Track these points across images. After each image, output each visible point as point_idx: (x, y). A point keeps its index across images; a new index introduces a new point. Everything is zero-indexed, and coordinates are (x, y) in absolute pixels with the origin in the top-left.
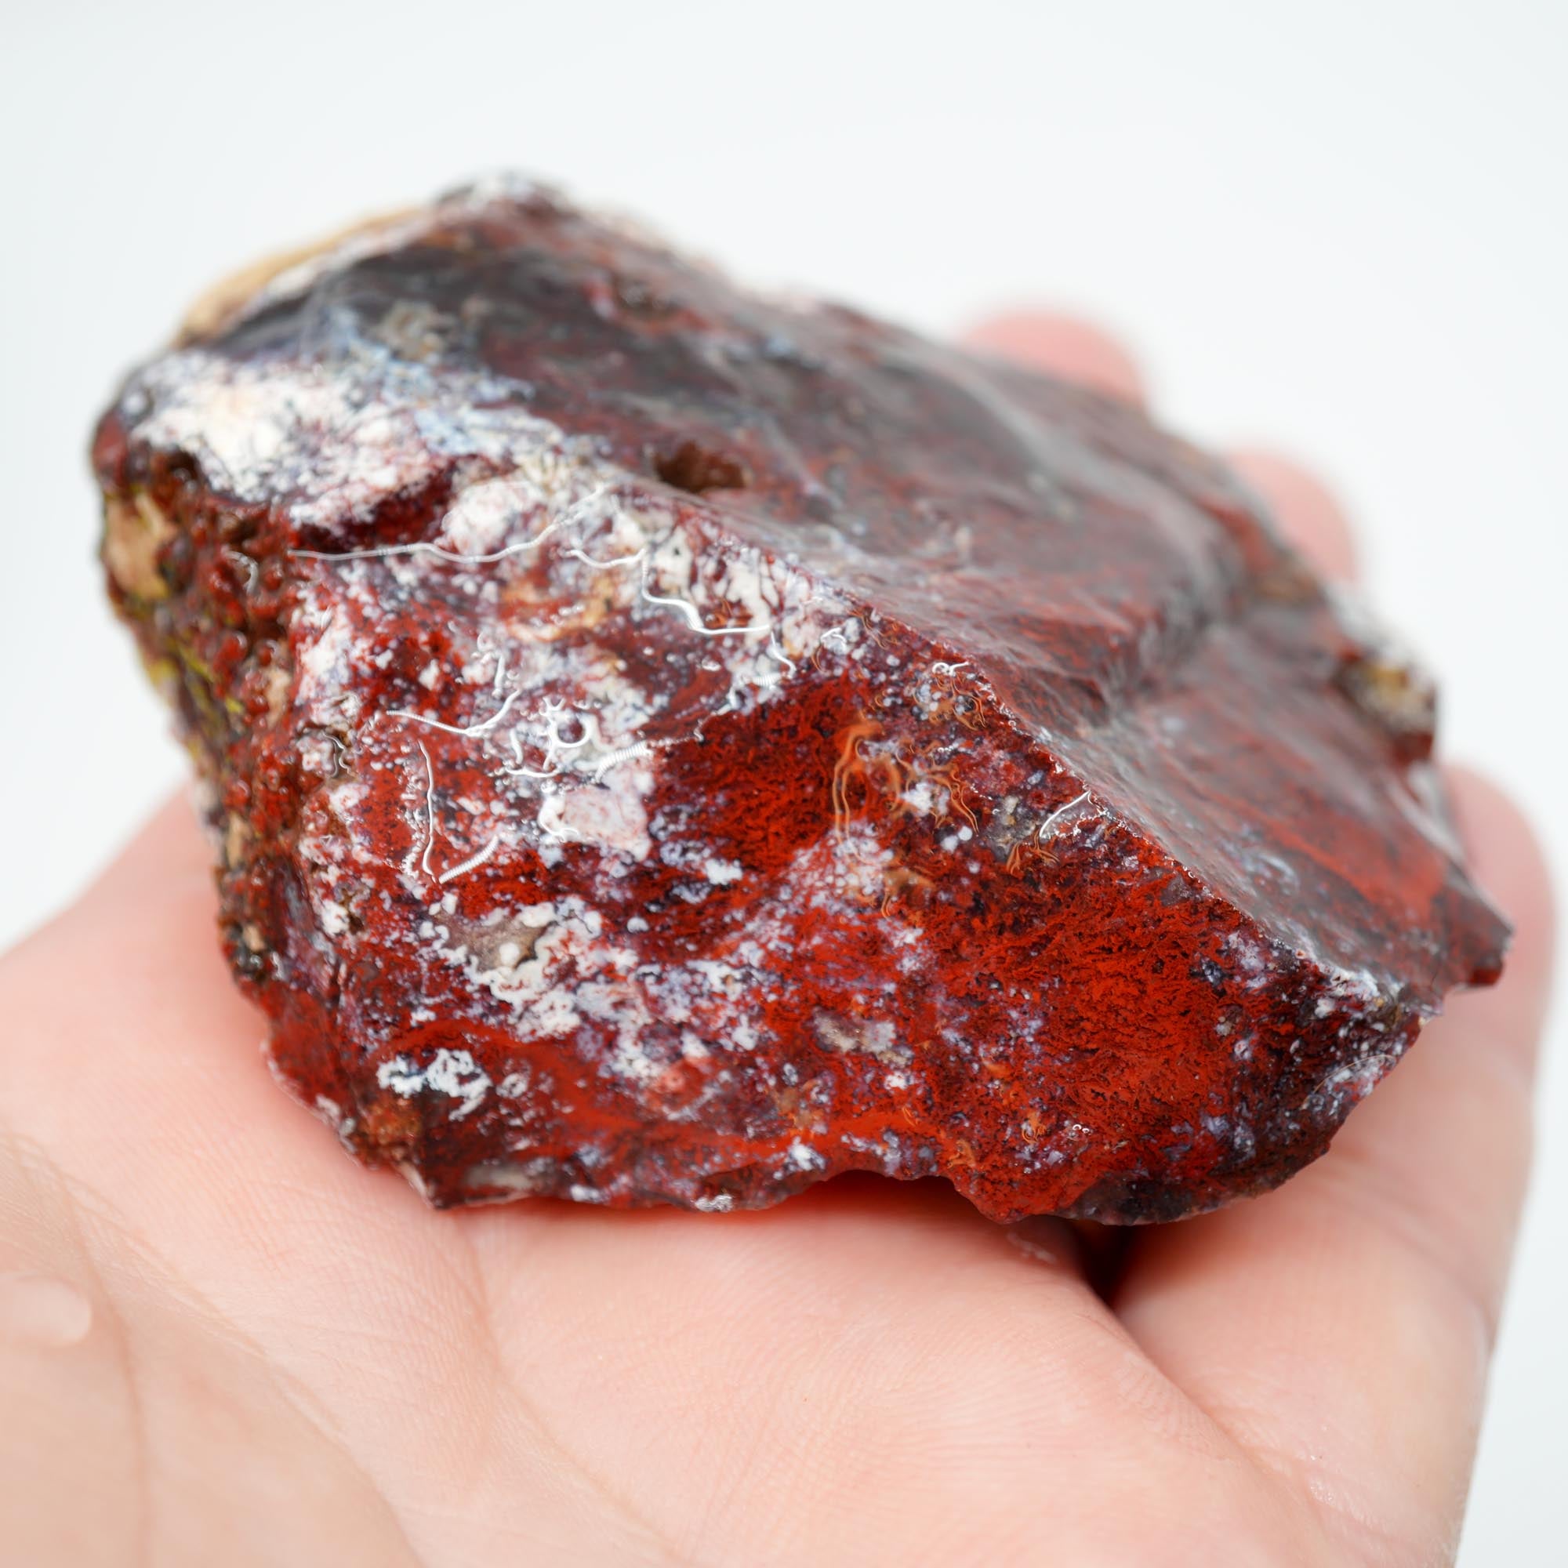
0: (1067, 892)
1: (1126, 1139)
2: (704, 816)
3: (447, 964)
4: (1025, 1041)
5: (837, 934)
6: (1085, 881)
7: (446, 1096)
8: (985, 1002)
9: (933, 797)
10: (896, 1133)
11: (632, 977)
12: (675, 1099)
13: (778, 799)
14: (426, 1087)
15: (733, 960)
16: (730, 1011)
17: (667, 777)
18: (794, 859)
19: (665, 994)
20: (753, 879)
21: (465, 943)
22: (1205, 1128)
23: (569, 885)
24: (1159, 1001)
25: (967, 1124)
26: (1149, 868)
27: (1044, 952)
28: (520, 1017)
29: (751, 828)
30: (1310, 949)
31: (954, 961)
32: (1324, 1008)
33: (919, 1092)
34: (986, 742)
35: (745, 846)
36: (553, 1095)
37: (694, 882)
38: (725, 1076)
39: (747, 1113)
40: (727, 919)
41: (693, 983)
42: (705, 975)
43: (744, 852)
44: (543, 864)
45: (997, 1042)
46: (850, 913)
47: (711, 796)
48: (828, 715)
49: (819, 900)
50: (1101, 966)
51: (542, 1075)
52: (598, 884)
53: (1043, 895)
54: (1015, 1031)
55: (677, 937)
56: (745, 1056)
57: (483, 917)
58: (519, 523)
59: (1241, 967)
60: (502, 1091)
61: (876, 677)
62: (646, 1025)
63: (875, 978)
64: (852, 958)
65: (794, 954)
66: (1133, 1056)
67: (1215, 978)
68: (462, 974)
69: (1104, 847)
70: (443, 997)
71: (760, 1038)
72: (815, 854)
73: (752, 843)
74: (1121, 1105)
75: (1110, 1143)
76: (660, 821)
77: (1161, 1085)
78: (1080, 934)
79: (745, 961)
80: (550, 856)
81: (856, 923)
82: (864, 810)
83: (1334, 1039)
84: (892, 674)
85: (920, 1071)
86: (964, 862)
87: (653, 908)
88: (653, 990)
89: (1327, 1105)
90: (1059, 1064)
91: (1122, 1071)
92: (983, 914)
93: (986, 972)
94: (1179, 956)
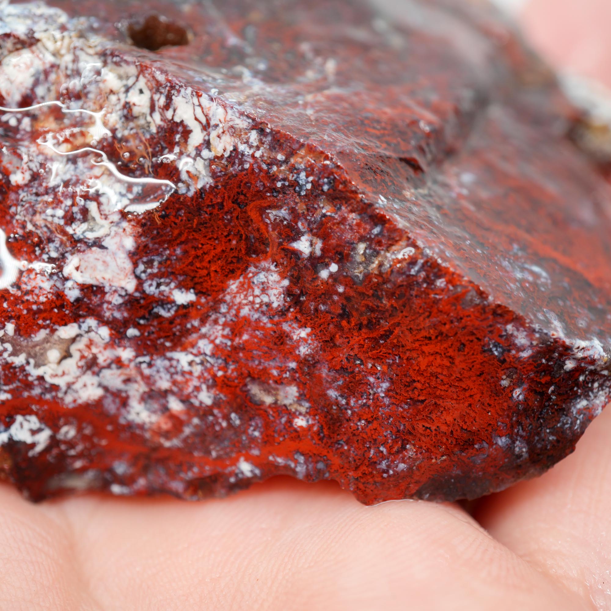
0: (401, 302)
1: (446, 455)
2: (169, 262)
3: (14, 365)
4: (379, 396)
5: (257, 333)
6: (412, 295)
7: (24, 443)
8: (353, 372)
9: (311, 245)
10: (303, 454)
11: (132, 365)
12: (167, 435)
13: (215, 249)
14: (11, 439)
15: (195, 351)
16: (195, 382)
17: (143, 239)
18: (228, 287)
19: (154, 373)
20: (203, 300)
21: (24, 351)
22: (496, 443)
23: (86, 312)
24: (463, 369)
25: (346, 448)
26: (453, 286)
27: (388, 341)
28: (66, 393)
29: (200, 268)
30: (559, 330)
31: (332, 347)
32: (570, 365)
33: (315, 429)
34: (343, 208)
35: (196, 280)
36: (94, 435)
37: (167, 304)
38: (196, 421)
39: (211, 443)
40: (189, 326)
41: (171, 366)
42: (178, 361)
43: (196, 284)
44: (68, 300)
45: (362, 396)
46: (265, 319)
47: (172, 250)
48: (242, 194)
49: (245, 311)
50: (425, 348)
51: (84, 425)
52: (105, 309)
53: (385, 305)
54: (372, 390)
55: (159, 338)
56: (207, 409)
57: (33, 336)
58: (42, 77)
59: (515, 345)
60: (60, 436)
61: (271, 168)
62: (145, 393)
63: (282, 359)
64: (268, 347)
65: (232, 346)
66: (448, 403)
67: (499, 352)
68: (25, 370)
69: (423, 274)
70: (15, 385)
71: (215, 398)
72: (240, 282)
73: (200, 277)
74: (442, 434)
75: (436, 458)
76: (141, 267)
77: (466, 420)
78: (411, 329)
79: (202, 351)
80: (73, 294)
81: (269, 325)
82: (269, 254)
83: (577, 383)
84: (281, 166)
85: (315, 415)
86: (334, 285)
87: (142, 322)
88: (147, 371)
89: (573, 423)
90: (402, 410)
91: (442, 412)
92: (348, 317)
93: (352, 353)
94: (475, 340)
